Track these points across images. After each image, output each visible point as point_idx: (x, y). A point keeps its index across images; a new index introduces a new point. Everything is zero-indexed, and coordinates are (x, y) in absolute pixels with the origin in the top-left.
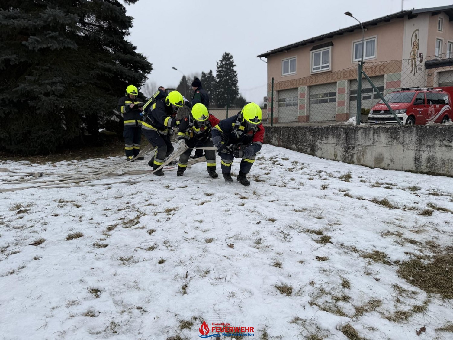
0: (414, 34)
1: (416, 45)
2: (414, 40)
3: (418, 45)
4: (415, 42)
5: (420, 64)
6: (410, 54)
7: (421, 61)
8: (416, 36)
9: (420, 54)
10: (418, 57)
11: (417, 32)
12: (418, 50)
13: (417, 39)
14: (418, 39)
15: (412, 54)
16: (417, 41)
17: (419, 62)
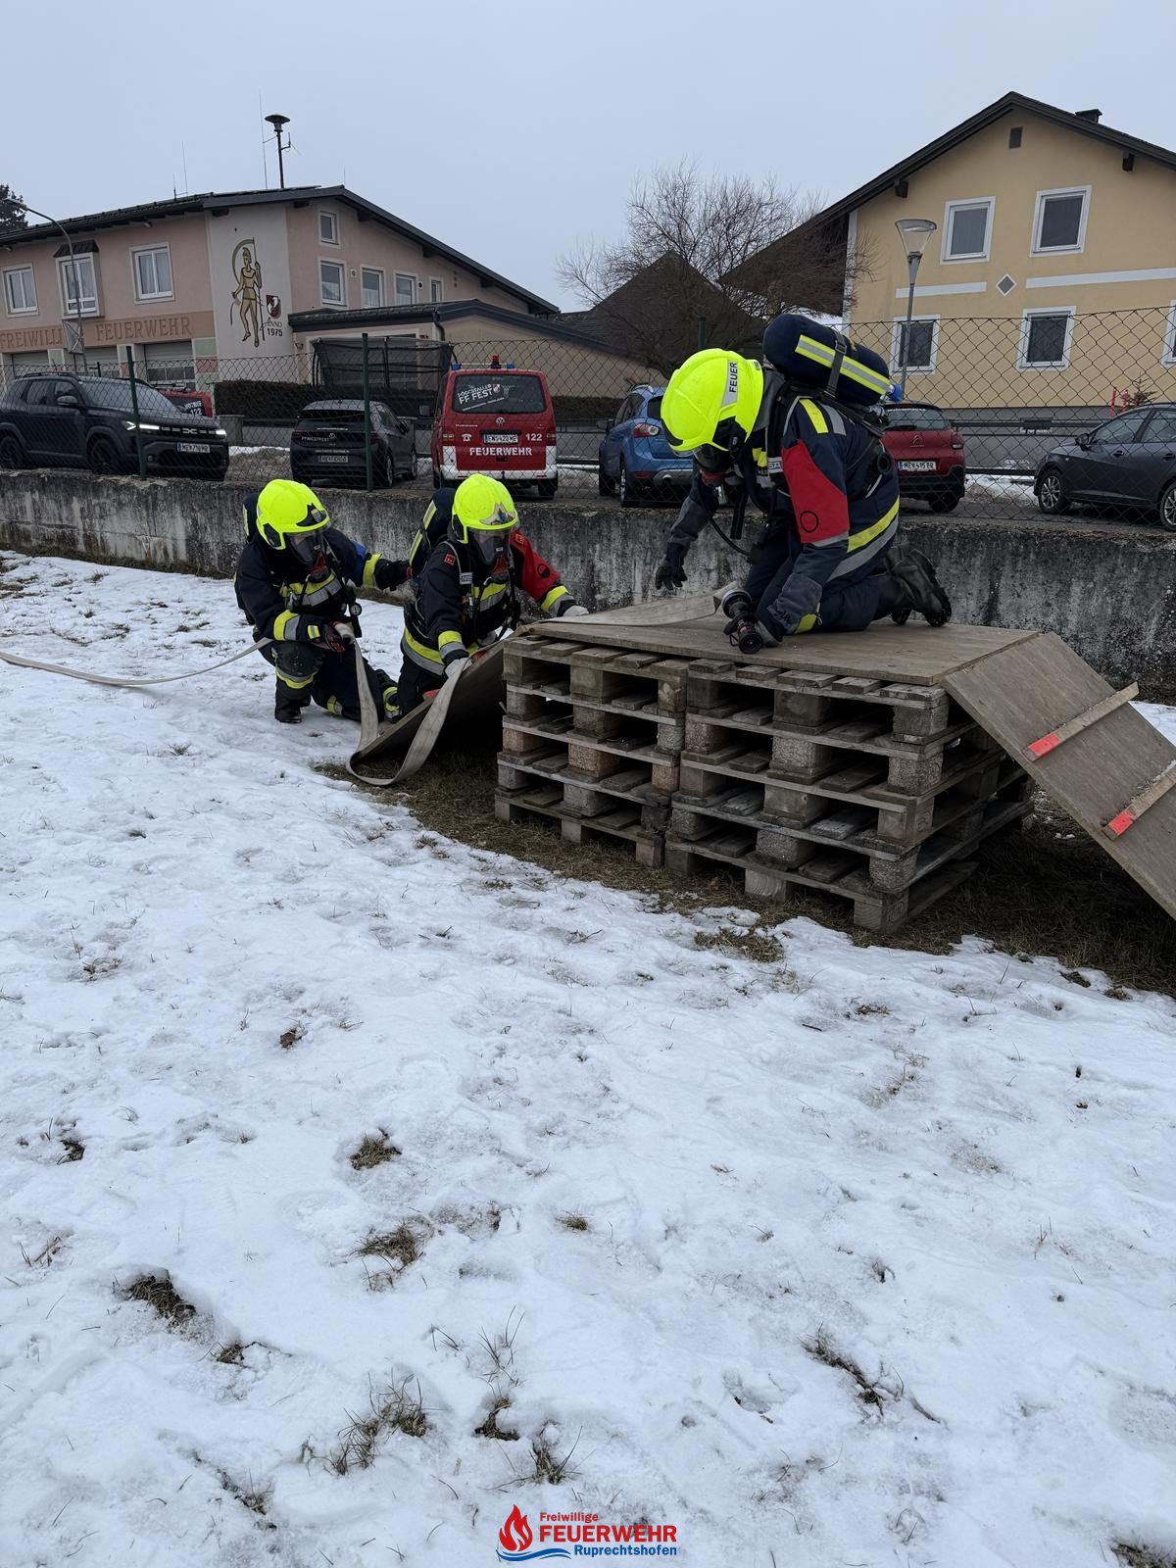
0: (241, 251)
1: (251, 276)
2: (240, 263)
3: (257, 275)
4: (247, 268)
5: (272, 319)
6: (234, 295)
7: (276, 313)
8: (247, 254)
9: (270, 299)
10: (264, 302)
11: (249, 246)
12: (260, 287)
13: (253, 261)
14: (257, 263)
15: (240, 296)
16: (253, 266)
17: (266, 316)
